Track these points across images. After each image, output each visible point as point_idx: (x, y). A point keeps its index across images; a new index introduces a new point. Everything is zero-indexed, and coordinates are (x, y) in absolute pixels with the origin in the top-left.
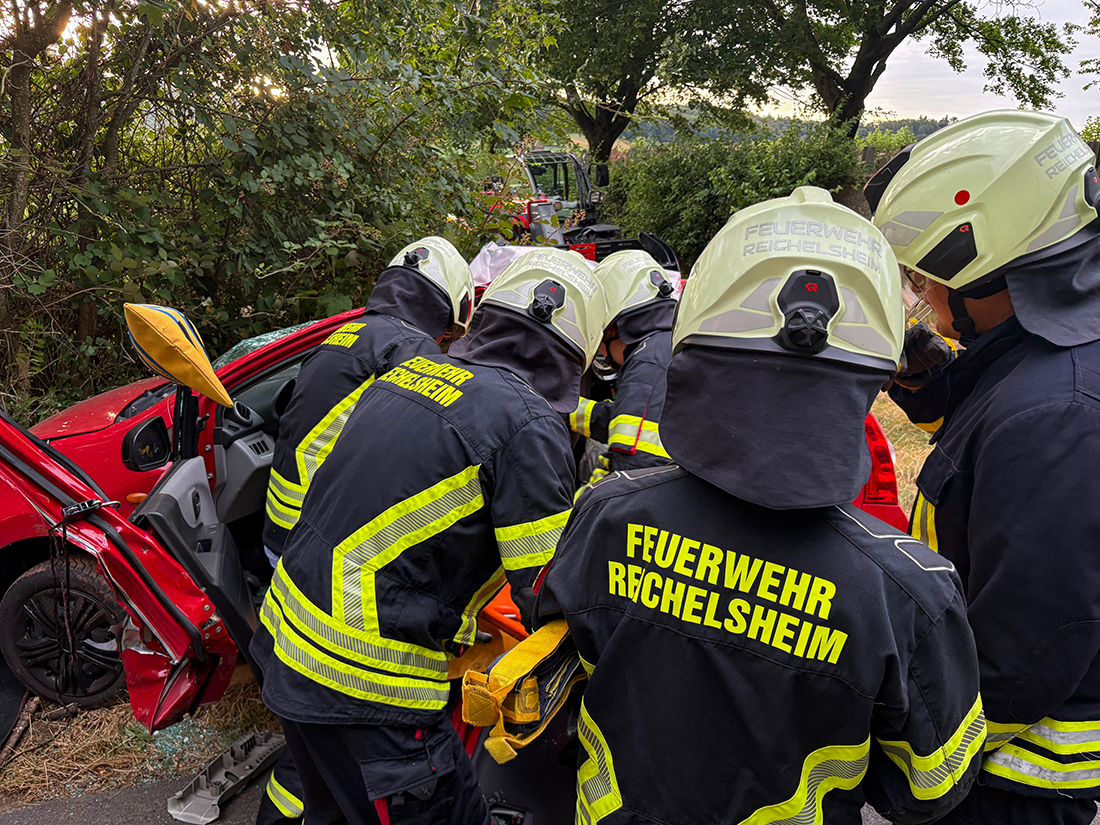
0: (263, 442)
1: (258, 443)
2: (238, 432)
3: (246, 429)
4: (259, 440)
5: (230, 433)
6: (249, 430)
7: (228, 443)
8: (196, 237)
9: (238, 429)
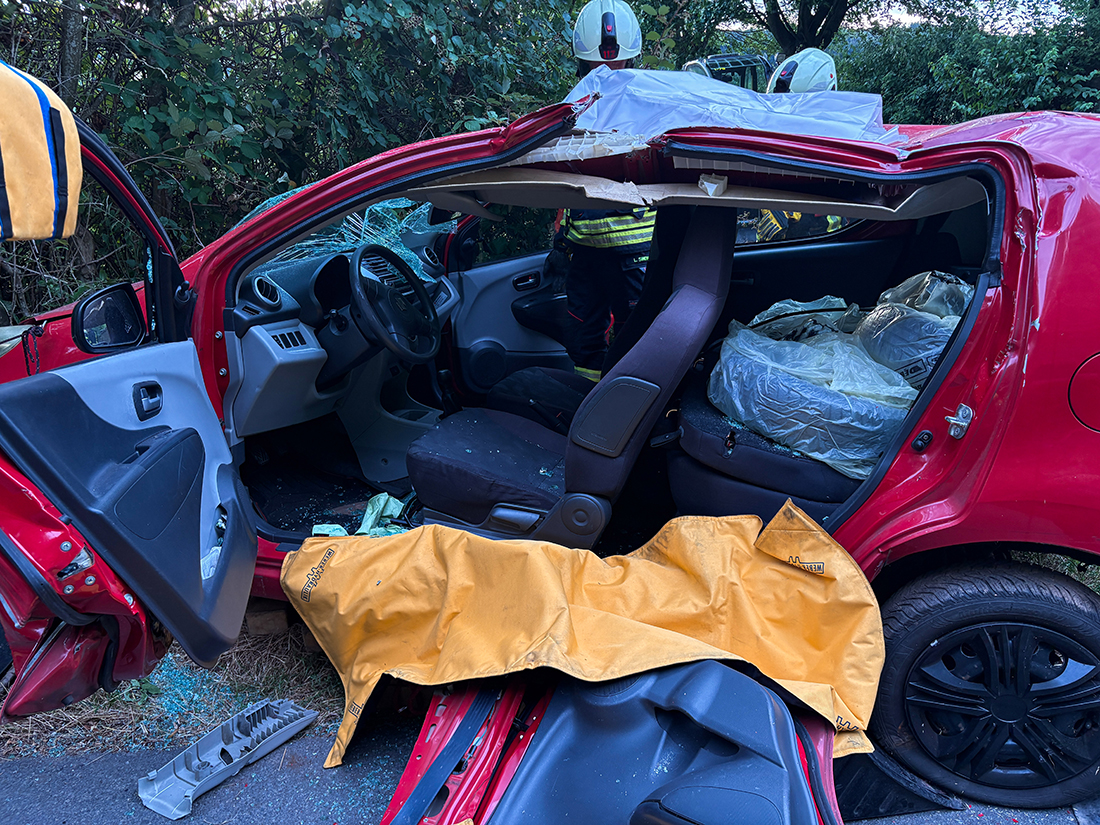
0: (298, 333)
1: (290, 334)
2: (257, 316)
3: (268, 313)
4: (292, 330)
5: (245, 317)
6: (275, 315)
7: (242, 330)
8: (275, 102)
9: (258, 313)
